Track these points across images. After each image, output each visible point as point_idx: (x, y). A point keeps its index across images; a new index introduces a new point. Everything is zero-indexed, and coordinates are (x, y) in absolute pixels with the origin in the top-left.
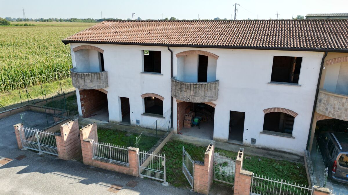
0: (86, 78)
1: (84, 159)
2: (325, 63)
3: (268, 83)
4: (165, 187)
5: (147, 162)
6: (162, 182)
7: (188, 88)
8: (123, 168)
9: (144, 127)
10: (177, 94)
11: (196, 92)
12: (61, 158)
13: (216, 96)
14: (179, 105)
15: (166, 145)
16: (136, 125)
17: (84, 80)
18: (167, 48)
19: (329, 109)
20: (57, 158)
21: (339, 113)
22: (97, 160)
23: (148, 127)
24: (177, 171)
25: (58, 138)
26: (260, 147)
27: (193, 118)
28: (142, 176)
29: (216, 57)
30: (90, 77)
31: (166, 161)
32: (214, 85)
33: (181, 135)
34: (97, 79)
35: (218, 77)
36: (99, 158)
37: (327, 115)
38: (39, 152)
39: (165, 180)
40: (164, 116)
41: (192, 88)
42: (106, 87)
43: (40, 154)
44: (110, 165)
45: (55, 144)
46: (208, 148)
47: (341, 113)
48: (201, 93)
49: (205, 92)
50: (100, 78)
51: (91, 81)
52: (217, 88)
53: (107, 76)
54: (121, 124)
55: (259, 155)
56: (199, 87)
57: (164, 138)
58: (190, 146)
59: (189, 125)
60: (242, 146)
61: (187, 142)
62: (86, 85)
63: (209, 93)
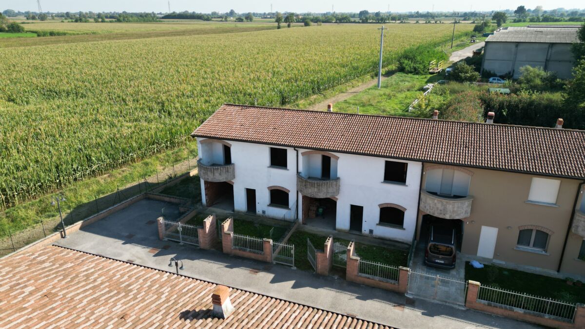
0: (215, 172)
1: (224, 249)
2: (424, 169)
3: (382, 182)
4: (294, 270)
5: (277, 251)
6: (291, 266)
8: (259, 255)
9: (270, 217)
10: (303, 190)
11: (319, 189)
12: (202, 248)
13: (338, 191)
14: (304, 197)
15: (292, 235)
16: (262, 216)
17: (214, 174)
18: (293, 148)
19: (427, 208)
20: (198, 248)
22: (236, 249)
23: (274, 218)
24: (303, 258)
25: (200, 231)
26: (377, 237)
27: (318, 208)
28: (274, 262)
29: (337, 158)
30: (219, 170)
31: (295, 250)
32: (335, 183)
33: (306, 226)
34: (226, 172)
35: (339, 175)
36: (237, 247)
37: (425, 211)
38: (180, 242)
39: (293, 265)
40: (290, 207)
41: (316, 186)
42: (233, 179)
43: (181, 244)
44: (248, 253)
45: (197, 236)
46: (327, 240)
48: (324, 189)
49: (327, 189)
50: (228, 171)
51: (220, 174)
52: (338, 185)
53: (234, 169)
54: (247, 214)
55: (375, 245)
56: (322, 184)
57: (291, 229)
58: (314, 236)
59: (314, 215)
60: (361, 236)
61: (311, 232)
62: (215, 178)
63: (330, 190)
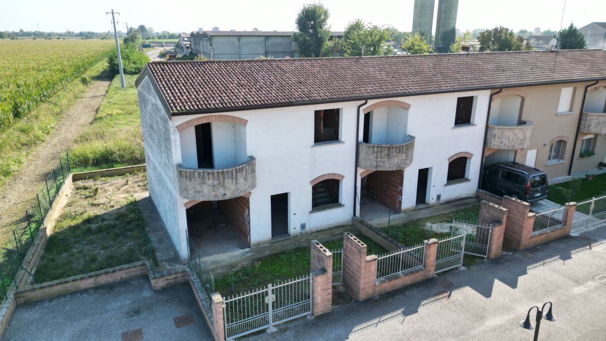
0: (239, 175)
3: (453, 128)
7: (400, 151)
8: (418, 274)
9: (313, 231)
16: (300, 233)
17: (236, 181)
19: (504, 142)
21: (513, 143)
22: (383, 282)
23: (319, 229)
25: (318, 280)
26: (444, 202)
28: (435, 274)
29: (408, 107)
36: (382, 279)
38: (267, 329)
39: (461, 264)
40: (342, 203)
43: (272, 330)
47: (515, 143)
54: (272, 241)
60: (429, 207)
